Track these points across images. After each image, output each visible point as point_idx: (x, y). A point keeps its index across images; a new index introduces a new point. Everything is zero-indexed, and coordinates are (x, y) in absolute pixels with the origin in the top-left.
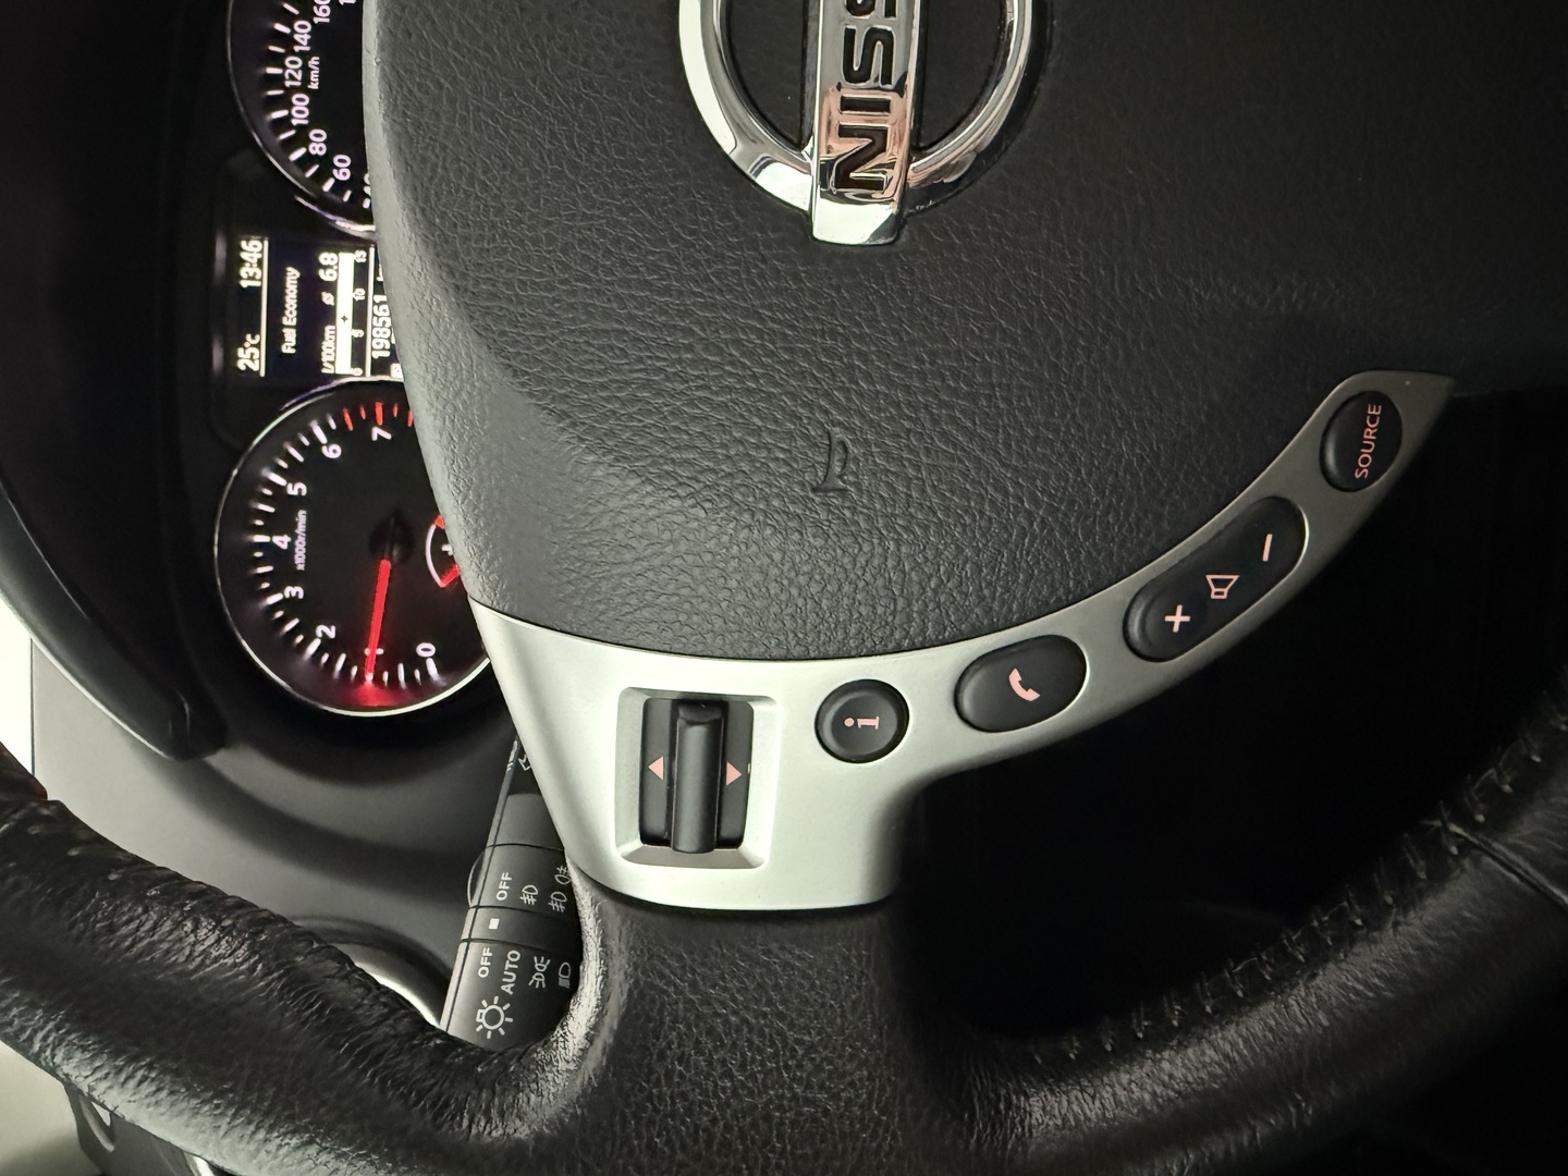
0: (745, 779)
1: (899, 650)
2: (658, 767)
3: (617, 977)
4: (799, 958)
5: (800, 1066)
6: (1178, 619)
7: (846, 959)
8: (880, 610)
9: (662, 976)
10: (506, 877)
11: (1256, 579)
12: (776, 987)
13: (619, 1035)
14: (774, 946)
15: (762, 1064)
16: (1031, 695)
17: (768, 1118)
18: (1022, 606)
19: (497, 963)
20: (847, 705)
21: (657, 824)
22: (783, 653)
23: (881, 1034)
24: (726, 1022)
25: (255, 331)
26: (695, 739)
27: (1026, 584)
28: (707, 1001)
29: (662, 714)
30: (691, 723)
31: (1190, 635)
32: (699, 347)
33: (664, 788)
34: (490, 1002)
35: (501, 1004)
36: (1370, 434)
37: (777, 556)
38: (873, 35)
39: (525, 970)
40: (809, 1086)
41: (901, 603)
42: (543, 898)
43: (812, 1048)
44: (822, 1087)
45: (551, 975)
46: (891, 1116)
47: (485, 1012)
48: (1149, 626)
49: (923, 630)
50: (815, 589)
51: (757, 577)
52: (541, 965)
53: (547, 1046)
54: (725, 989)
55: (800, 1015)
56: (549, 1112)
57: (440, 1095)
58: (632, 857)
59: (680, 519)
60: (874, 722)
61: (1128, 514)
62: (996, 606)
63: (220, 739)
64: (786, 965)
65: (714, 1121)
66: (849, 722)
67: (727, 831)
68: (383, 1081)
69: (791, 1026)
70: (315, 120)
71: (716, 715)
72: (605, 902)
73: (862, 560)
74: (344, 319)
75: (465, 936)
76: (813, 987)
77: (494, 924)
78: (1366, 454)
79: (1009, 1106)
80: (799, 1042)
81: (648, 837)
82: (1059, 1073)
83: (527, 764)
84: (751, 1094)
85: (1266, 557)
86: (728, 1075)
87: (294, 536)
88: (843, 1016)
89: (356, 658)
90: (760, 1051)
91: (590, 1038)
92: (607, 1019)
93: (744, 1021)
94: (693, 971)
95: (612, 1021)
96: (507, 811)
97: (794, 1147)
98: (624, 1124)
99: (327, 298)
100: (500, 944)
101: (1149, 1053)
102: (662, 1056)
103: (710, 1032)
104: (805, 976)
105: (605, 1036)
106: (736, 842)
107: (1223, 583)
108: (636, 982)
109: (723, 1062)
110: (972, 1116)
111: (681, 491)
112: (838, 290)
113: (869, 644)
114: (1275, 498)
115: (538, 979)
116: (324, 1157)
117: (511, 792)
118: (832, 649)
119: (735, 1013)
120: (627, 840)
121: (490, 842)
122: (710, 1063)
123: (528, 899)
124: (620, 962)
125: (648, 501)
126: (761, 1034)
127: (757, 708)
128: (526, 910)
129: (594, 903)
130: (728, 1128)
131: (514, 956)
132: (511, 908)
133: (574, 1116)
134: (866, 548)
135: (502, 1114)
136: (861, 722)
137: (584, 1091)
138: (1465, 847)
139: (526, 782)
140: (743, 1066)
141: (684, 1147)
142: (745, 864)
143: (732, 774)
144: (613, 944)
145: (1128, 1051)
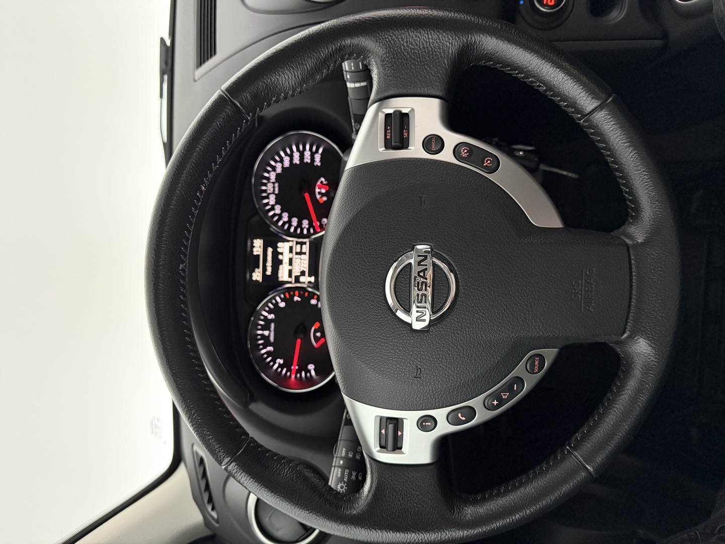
0: (402, 434)
1: (434, 409)
2: (383, 431)
3: (375, 478)
4: (415, 475)
5: (415, 499)
6: (495, 403)
7: (426, 476)
8: (429, 401)
9: (384, 478)
10: (344, 449)
11: (513, 394)
12: (410, 482)
13: (375, 491)
14: (410, 472)
15: (407, 498)
16: (464, 419)
17: (408, 510)
18: (460, 400)
19: (343, 473)
20: (423, 421)
21: (383, 444)
22: (409, 409)
23: (433, 493)
24: (399, 489)
25: (258, 267)
26: (391, 427)
27: (461, 396)
28: (394, 484)
29: (384, 421)
30: (390, 424)
31: (498, 406)
32: (390, 350)
33: (385, 436)
34: (341, 483)
35: (344, 484)
36: (537, 363)
37: (407, 390)
38: (423, 295)
39: (350, 475)
40: (417, 504)
41: (434, 399)
42: (354, 456)
43: (418, 495)
44: (420, 504)
45: (357, 476)
46: (435, 511)
47: (340, 486)
48: (489, 404)
49: (439, 405)
50: (415, 396)
51: (403, 394)
52: (354, 474)
53: (359, 494)
54: (399, 482)
55: (415, 488)
56: (361, 508)
57: (337, 503)
58: (378, 451)
59: (387, 382)
60: (429, 424)
61: (481, 382)
62: (454, 400)
63: (253, 399)
64: (412, 477)
65: (396, 511)
66: (424, 424)
67: (399, 446)
68: (325, 500)
69: (413, 490)
70: (277, 203)
71: (395, 422)
72: (372, 461)
73: (425, 391)
74: (286, 263)
75: (334, 465)
76: (418, 481)
77: (341, 462)
78: (536, 367)
79: (463, 509)
80: (416, 494)
81: (381, 447)
82: (475, 502)
83: (349, 416)
84: (404, 505)
85: (515, 389)
86: (399, 501)
87: (270, 331)
88: (425, 488)
89: (289, 370)
90: (406, 496)
91: (369, 492)
92: (373, 488)
93: (403, 489)
94: (391, 477)
95: (374, 488)
96: (344, 431)
97: (414, 517)
98: (377, 510)
99: (280, 257)
100: (343, 468)
101: (495, 498)
102: (385, 496)
103: (395, 491)
104: (417, 479)
105: (372, 492)
106: (401, 448)
107: (506, 395)
108: (379, 480)
109: (398, 498)
110: (454, 511)
111: (387, 377)
112: (418, 339)
113: (427, 407)
114: (516, 377)
115: (353, 477)
116: (314, 515)
117: (345, 425)
118: (419, 409)
119: (401, 487)
120: (377, 447)
121: (339, 439)
122: (395, 498)
123: (350, 455)
124: (375, 475)
125: (380, 379)
126: (407, 492)
127: (404, 420)
128: (350, 459)
129: (369, 461)
130: (399, 512)
131: (347, 471)
132: (346, 458)
133: (366, 509)
134: (425, 389)
135: (350, 508)
136: (427, 424)
137: (368, 504)
138: (569, 452)
139: (349, 422)
140: (402, 499)
141: (389, 516)
142: (402, 453)
143: (400, 433)
144: (374, 471)
145: (491, 498)
